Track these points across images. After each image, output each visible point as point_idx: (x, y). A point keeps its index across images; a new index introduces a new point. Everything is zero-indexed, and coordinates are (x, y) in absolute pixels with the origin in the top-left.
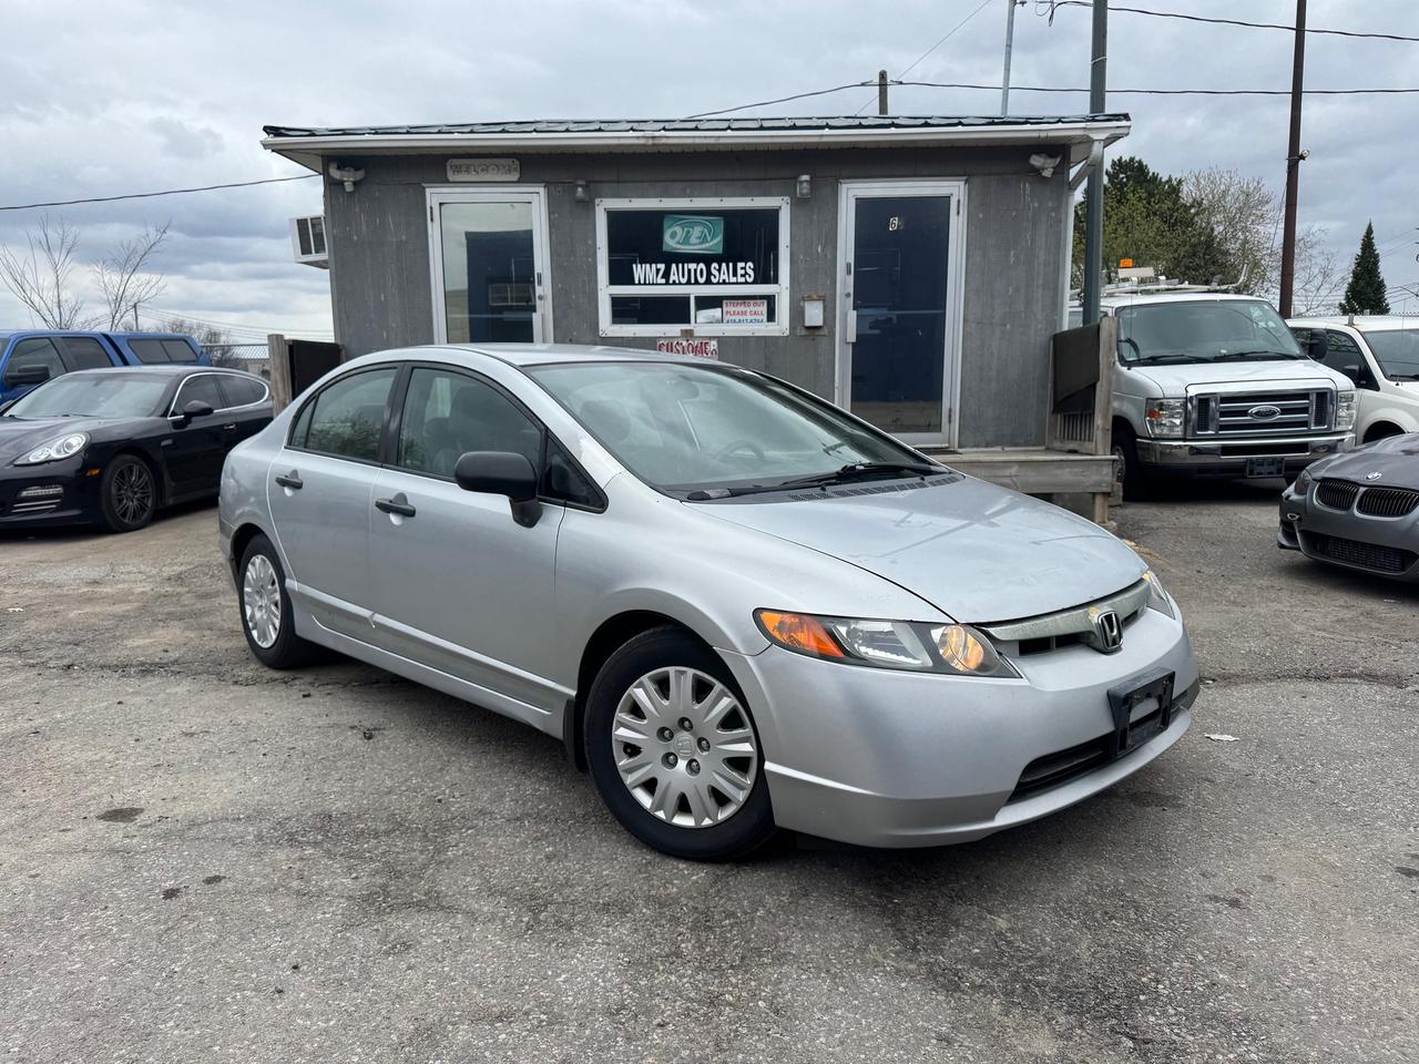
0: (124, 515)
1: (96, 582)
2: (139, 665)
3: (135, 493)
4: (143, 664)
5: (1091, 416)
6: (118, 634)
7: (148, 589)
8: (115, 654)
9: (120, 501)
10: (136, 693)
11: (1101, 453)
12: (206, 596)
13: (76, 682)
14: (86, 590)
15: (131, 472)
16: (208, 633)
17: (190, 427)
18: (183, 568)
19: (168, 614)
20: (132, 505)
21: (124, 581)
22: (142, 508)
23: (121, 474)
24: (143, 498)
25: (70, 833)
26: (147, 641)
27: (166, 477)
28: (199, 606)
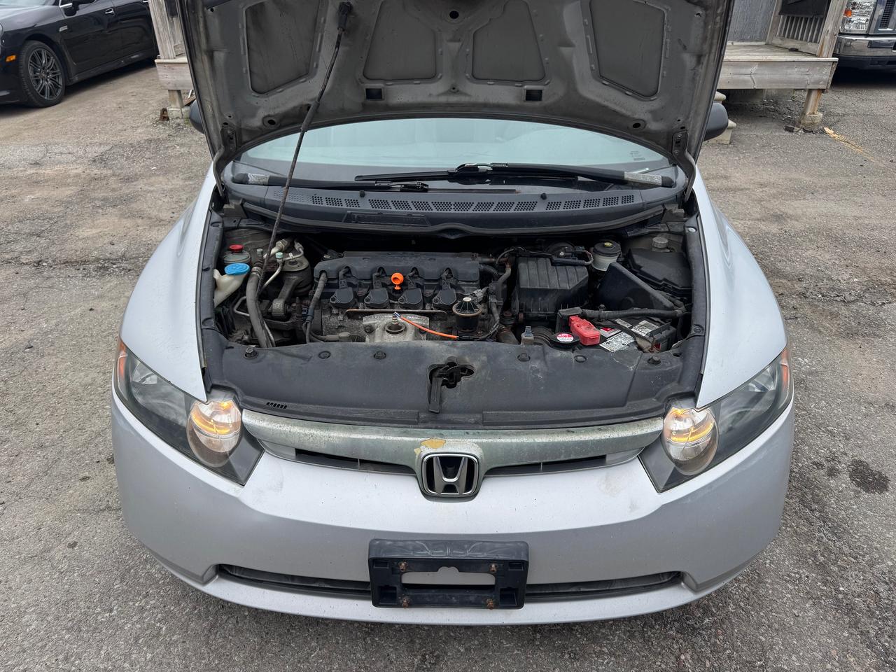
0: (43, 93)
1: (36, 163)
2: (94, 261)
3: (48, 74)
4: (98, 260)
5: (823, 20)
6: (68, 222)
7: (79, 171)
8: (73, 248)
9: (38, 81)
10: (101, 297)
11: (824, 55)
12: (128, 180)
13: (49, 283)
14: (32, 172)
15: (41, 55)
16: (140, 221)
17: (78, 13)
18: (103, 149)
19: (105, 199)
20: (48, 84)
21: (60, 163)
22: (56, 86)
23: (34, 58)
24: (55, 78)
25: (89, 483)
26: (95, 231)
27: (69, 59)
28: (125, 190)
